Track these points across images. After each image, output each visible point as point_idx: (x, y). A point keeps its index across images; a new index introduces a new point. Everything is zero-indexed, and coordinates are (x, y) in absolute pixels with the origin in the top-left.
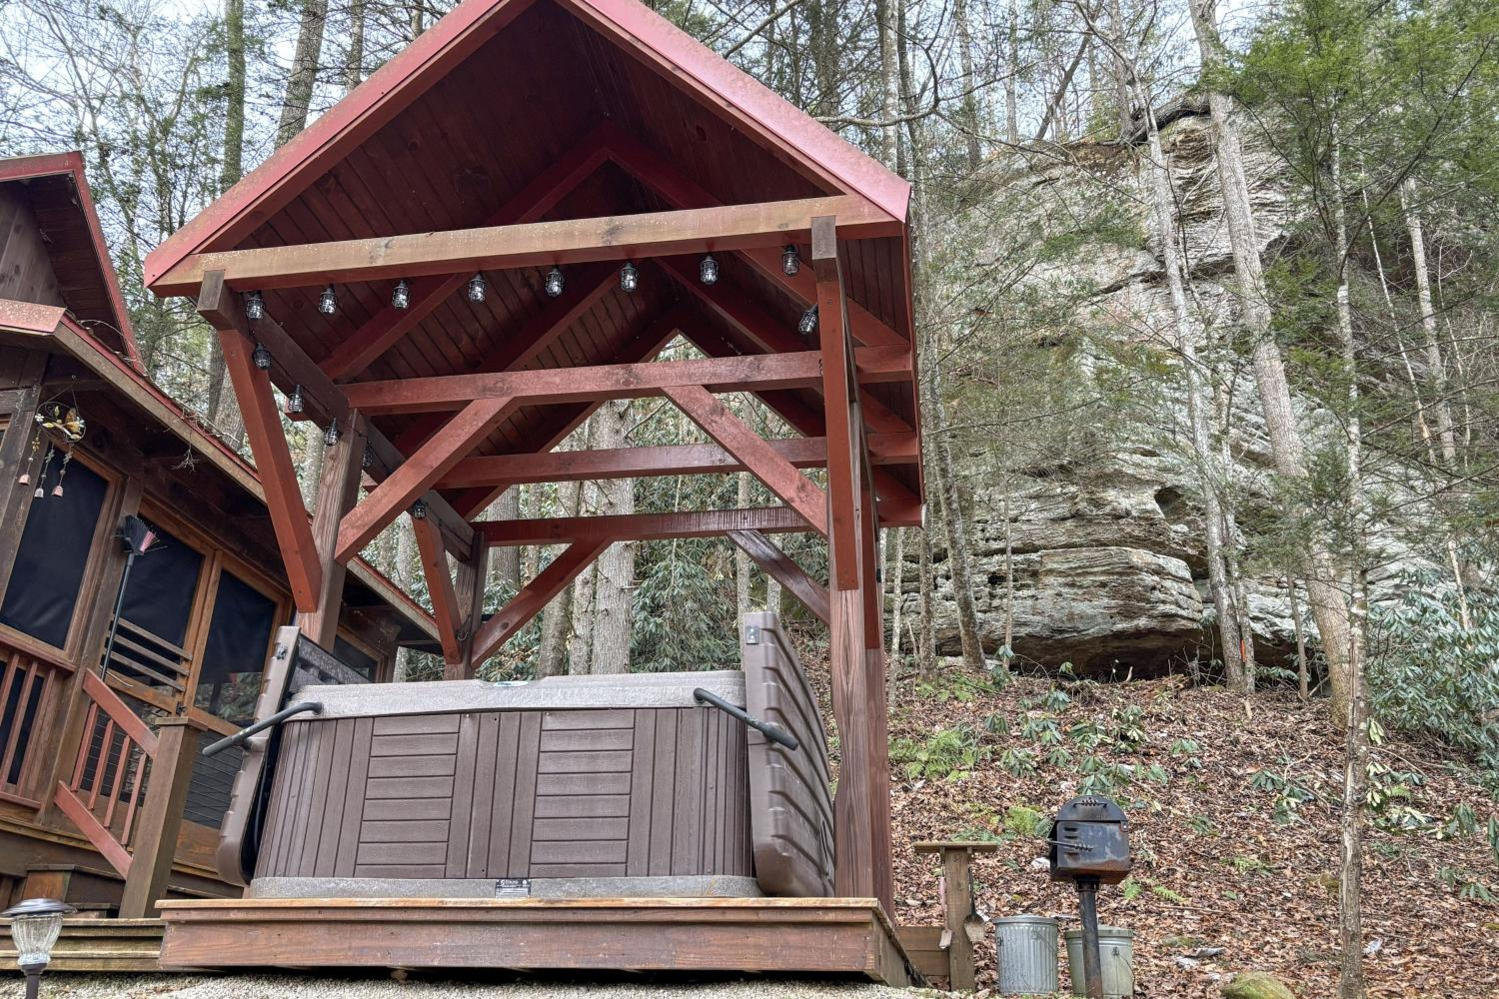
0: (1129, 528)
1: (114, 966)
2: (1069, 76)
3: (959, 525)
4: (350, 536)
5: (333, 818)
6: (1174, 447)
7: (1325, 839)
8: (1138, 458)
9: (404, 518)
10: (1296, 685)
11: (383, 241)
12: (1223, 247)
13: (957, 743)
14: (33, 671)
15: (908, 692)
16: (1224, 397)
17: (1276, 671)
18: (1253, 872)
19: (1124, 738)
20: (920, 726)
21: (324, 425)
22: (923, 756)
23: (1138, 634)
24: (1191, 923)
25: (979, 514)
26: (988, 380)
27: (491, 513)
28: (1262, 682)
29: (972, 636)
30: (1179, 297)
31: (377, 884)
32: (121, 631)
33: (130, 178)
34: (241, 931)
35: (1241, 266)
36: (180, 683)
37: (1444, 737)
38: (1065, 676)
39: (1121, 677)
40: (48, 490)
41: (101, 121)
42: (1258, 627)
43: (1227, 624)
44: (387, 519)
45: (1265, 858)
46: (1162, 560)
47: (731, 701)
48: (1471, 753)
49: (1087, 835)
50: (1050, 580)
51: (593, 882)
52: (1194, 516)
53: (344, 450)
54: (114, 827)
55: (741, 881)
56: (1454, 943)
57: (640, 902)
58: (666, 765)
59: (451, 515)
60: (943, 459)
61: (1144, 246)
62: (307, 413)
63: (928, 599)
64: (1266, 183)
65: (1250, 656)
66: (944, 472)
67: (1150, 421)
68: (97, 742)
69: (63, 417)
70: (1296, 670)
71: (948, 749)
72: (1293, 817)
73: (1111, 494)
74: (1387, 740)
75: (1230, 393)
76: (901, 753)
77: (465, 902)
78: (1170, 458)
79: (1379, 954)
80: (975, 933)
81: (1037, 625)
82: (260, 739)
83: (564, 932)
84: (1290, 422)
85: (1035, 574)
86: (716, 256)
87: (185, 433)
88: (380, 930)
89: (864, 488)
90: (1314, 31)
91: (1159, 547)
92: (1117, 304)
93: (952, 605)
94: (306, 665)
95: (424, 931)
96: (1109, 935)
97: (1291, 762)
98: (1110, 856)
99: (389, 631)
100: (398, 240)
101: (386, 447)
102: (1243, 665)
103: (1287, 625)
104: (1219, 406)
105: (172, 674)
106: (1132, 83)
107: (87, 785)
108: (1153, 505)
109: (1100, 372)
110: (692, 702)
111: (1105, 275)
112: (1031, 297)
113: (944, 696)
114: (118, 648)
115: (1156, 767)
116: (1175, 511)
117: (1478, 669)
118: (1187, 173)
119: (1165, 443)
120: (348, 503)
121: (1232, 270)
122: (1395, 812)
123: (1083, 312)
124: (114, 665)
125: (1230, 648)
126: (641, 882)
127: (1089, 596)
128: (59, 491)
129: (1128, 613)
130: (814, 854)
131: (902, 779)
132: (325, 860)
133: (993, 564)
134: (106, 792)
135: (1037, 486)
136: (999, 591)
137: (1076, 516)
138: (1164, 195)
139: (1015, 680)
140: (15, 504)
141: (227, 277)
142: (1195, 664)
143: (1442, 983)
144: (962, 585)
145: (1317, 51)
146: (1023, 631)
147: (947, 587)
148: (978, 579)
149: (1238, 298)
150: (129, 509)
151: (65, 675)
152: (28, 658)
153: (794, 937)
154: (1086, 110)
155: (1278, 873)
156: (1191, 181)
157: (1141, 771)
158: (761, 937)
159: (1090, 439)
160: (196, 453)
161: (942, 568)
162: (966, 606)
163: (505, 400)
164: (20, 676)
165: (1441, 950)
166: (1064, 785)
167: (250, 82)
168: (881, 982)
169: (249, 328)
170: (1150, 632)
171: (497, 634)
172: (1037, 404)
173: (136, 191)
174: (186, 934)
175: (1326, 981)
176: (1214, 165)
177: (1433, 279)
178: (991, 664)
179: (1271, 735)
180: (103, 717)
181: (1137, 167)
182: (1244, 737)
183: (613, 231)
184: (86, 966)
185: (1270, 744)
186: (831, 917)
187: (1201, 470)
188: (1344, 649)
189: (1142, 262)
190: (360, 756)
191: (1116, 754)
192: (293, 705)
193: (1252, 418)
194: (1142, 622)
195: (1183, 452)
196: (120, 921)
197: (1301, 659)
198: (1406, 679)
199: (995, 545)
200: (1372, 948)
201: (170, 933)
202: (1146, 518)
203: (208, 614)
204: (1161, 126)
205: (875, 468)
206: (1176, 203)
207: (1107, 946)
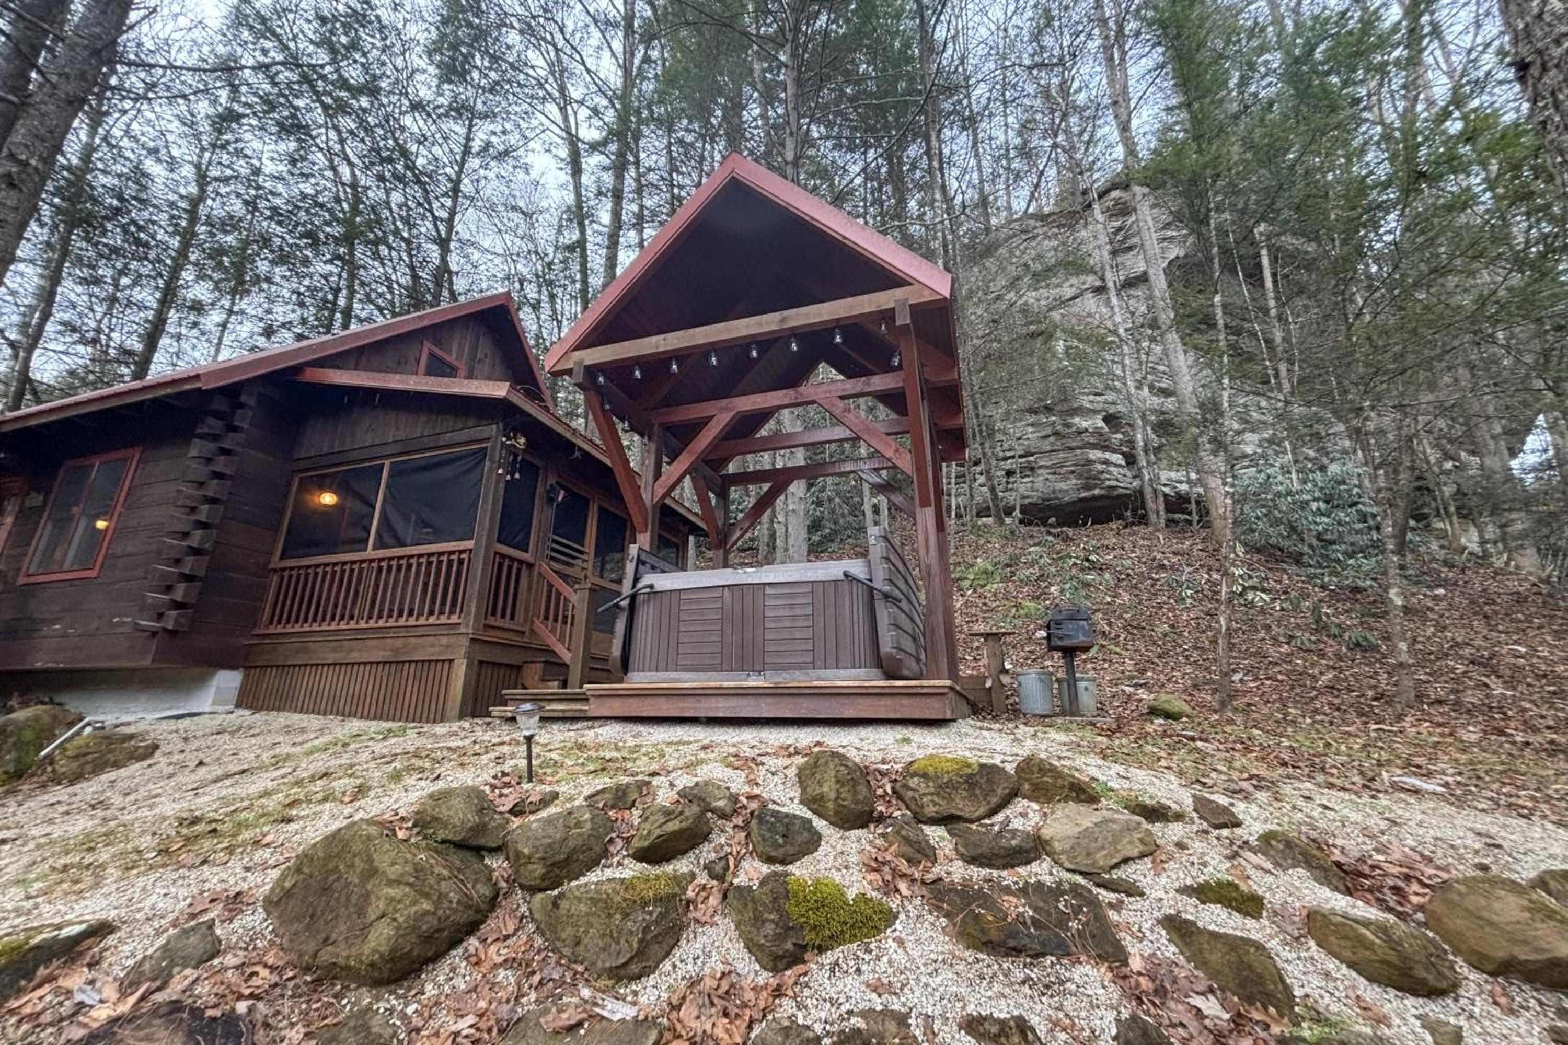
0: (1087, 438)
1: (567, 715)
2: (1042, 173)
3: (987, 445)
4: (660, 492)
5: (664, 643)
6: (1114, 389)
7: (1207, 614)
8: (1092, 397)
9: (687, 480)
10: (1190, 523)
11: (662, 337)
12: (1141, 267)
13: (990, 568)
14: (515, 566)
15: (961, 540)
16: (1144, 357)
17: (1177, 516)
18: (1165, 635)
19: (1087, 560)
20: (969, 559)
21: (642, 435)
22: (971, 577)
23: (1094, 498)
24: (1129, 665)
25: (999, 437)
26: (1000, 359)
27: (732, 468)
28: (1170, 523)
29: (997, 506)
30: (1114, 301)
31: (688, 675)
32: (554, 541)
33: (535, 296)
34: (624, 700)
35: (1153, 278)
36: (585, 557)
37: (1281, 550)
38: (1051, 526)
39: (1085, 524)
40: (512, 475)
41: (519, 266)
42: (1167, 490)
43: (1148, 490)
44: (680, 480)
45: (1172, 626)
46: (1107, 455)
47: (863, 576)
48: (1298, 559)
49: (1069, 627)
50: (1041, 471)
51: (797, 673)
52: (1127, 428)
53: (653, 446)
54: (561, 640)
55: (875, 671)
56: (1288, 673)
57: (822, 683)
58: (831, 611)
59: (709, 472)
60: (976, 407)
61: (1092, 271)
62: (633, 429)
63: (971, 488)
64: (1167, 226)
65: (1162, 508)
66: (977, 416)
67: (1100, 375)
68: (549, 596)
69: (515, 437)
70: (1190, 514)
71: (985, 572)
72: (1189, 601)
73: (1076, 420)
74: (1246, 553)
75: (1147, 354)
76: (958, 575)
77: (732, 684)
78: (1111, 397)
79: (1241, 681)
80: (1005, 679)
81: (1035, 497)
82: (625, 603)
83: (784, 699)
84: (1185, 370)
85: (1032, 469)
86: (840, 328)
87: (573, 440)
88: (691, 699)
89: (932, 443)
90: (1197, 138)
91: (1106, 448)
92: (1077, 307)
93: (985, 489)
94: (644, 563)
95: (713, 699)
96: (1082, 679)
97: (1188, 569)
98: (1082, 638)
99: (685, 529)
100: (670, 336)
101: (674, 442)
102: (1158, 513)
103: (1184, 487)
104: (1141, 363)
105: (582, 552)
106: (1081, 173)
107: (546, 618)
108: (1101, 424)
109: (1068, 348)
110: (842, 577)
111: (1069, 292)
112: (1024, 311)
113: (982, 541)
114: (553, 550)
115: (1107, 576)
116: (1115, 426)
117: (1303, 509)
118: (1117, 224)
119: (1108, 387)
120: (658, 475)
121: (1147, 280)
122: (1250, 596)
123: (1056, 316)
124: (552, 558)
125: (1150, 504)
126: (822, 672)
127: (1065, 478)
128: (517, 476)
129: (1088, 488)
130: (913, 651)
131: (960, 589)
132: (662, 664)
133: (1008, 465)
134: (556, 620)
135: (1032, 419)
136: (1012, 479)
137: (1056, 434)
138: (1103, 239)
139: (1023, 529)
140: (498, 483)
141: (587, 363)
142: (1129, 513)
143: (1281, 698)
144: (990, 478)
145: (1199, 152)
146: (1026, 501)
147: (982, 479)
148: (1000, 473)
149: (1151, 297)
150: (552, 481)
151: (530, 566)
152: (512, 559)
153: (905, 701)
154: (1055, 190)
155: (1180, 635)
156: (1120, 229)
157: (1098, 579)
158: (888, 702)
159: (1063, 389)
160: (580, 449)
161: (978, 469)
162: (993, 490)
163: (732, 414)
164: (510, 568)
165: (1280, 677)
166: (1052, 589)
167: (589, 239)
168: (954, 720)
169: (598, 389)
170: (1101, 497)
171: (738, 533)
172: (1031, 371)
173: (539, 302)
174: (599, 700)
175: (1209, 698)
176: (1133, 218)
177: (1274, 275)
178: (1008, 520)
179: (1175, 554)
180: (551, 586)
181: (1086, 224)
182: (1159, 556)
183: (783, 320)
184: (555, 715)
185: (1175, 559)
186: (925, 691)
187: (1131, 403)
188: (1221, 511)
189: (1091, 280)
190: (674, 610)
191: (1083, 570)
192: (640, 585)
193: (1162, 368)
194: (1097, 492)
195: (1118, 391)
196: (568, 691)
197: (1193, 506)
198: (1258, 518)
199: (1008, 454)
200: (1237, 677)
201: (592, 700)
202: (1098, 432)
203: (595, 529)
204: (1100, 197)
205: (938, 432)
206: (1111, 243)
207: (1082, 685)
